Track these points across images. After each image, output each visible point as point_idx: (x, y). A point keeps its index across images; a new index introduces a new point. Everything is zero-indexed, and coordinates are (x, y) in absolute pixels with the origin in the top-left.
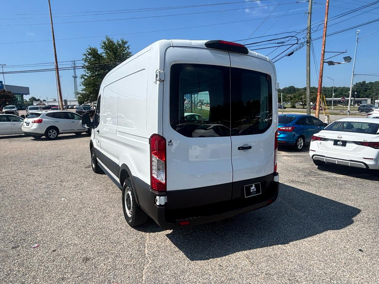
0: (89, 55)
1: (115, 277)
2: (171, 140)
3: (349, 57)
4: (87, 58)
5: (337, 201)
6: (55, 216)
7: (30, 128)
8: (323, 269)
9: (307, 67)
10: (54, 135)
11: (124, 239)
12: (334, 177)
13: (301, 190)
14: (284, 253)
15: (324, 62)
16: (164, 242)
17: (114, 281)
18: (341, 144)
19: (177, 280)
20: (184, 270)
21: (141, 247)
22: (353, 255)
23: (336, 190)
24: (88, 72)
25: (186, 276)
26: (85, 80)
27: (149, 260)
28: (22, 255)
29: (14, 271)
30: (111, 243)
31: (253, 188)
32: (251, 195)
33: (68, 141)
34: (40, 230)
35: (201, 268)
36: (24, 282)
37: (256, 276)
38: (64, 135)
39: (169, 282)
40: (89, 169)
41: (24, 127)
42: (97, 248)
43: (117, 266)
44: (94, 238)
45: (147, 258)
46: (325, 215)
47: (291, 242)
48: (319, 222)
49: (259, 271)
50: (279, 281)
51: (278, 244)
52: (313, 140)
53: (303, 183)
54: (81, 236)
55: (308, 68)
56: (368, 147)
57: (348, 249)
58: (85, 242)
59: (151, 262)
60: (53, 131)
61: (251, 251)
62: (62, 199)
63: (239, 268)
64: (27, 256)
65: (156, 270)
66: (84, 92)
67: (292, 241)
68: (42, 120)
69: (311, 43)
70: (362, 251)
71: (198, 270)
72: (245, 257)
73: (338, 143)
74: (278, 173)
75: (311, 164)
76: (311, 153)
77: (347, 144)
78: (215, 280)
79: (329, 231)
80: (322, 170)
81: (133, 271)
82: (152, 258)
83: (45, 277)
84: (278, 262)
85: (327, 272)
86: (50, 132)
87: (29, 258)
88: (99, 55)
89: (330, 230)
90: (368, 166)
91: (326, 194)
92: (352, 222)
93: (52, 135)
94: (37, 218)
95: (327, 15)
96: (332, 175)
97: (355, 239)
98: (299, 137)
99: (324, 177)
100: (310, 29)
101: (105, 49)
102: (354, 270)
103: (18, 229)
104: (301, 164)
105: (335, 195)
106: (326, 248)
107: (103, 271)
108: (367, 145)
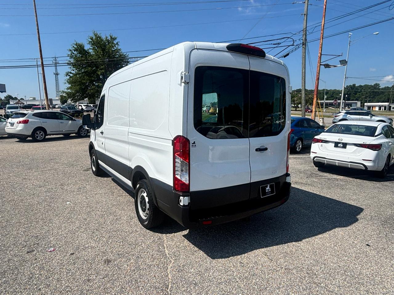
0: (74, 51)
1: (141, 277)
2: (194, 142)
3: (345, 60)
4: (73, 54)
5: (341, 201)
6: (64, 220)
7: (15, 129)
8: (336, 263)
9: (303, 68)
10: (41, 136)
11: (141, 241)
12: (335, 178)
13: (306, 191)
14: (299, 250)
15: (321, 65)
16: (182, 242)
17: (141, 280)
18: (342, 146)
19: (203, 277)
20: (207, 268)
21: (161, 247)
22: (362, 249)
23: (339, 190)
24: (73, 69)
25: (211, 273)
26: (71, 77)
27: (171, 259)
28: (40, 259)
29: (35, 274)
30: (129, 245)
31: (268, 188)
32: (267, 195)
33: (58, 143)
34: (51, 234)
35: (223, 265)
36: (50, 284)
37: (276, 271)
38: (52, 136)
39: (195, 279)
40: (88, 172)
41: (8, 128)
42: (116, 250)
43: (140, 266)
44: (111, 241)
45: (169, 258)
46: (331, 214)
47: (303, 239)
48: (327, 221)
49: (279, 267)
50: (298, 275)
51: (292, 242)
52: (314, 142)
53: (307, 184)
54: (97, 239)
55: (304, 71)
56: (367, 149)
57: (356, 244)
58: (102, 245)
59: (173, 261)
60: (40, 133)
61: (268, 249)
62: (67, 203)
63: (260, 265)
64: (45, 259)
65: (180, 269)
66: (69, 91)
67: (305, 238)
68: (29, 120)
69: (307, 45)
70: (369, 246)
71: (221, 267)
72: (264, 254)
73: (339, 145)
74: (290, 174)
75: (311, 165)
76: (312, 155)
77: (347, 146)
78: (239, 276)
79: (337, 229)
80: (323, 172)
81: (157, 271)
82: (174, 257)
83: (69, 279)
84: (295, 258)
85: (341, 266)
86: (37, 134)
87: (48, 262)
88: (86, 51)
89: (337, 227)
90: (367, 167)
91: (330, 194)
92: (357, 220)
93: (39, 137)
94: (45, 223)
95: (325, 17)
96: (332, 176)
97: (361, 235)
98: (297, 140)
99: (325, 178)
100: (306, 30)
101: (93, 44)
102: (364, 263)
103: (28, 234)
104: (302, 166)
105: (338, 195)
106: (337, 244)
107: (127, 272)
108: (367, 147)
